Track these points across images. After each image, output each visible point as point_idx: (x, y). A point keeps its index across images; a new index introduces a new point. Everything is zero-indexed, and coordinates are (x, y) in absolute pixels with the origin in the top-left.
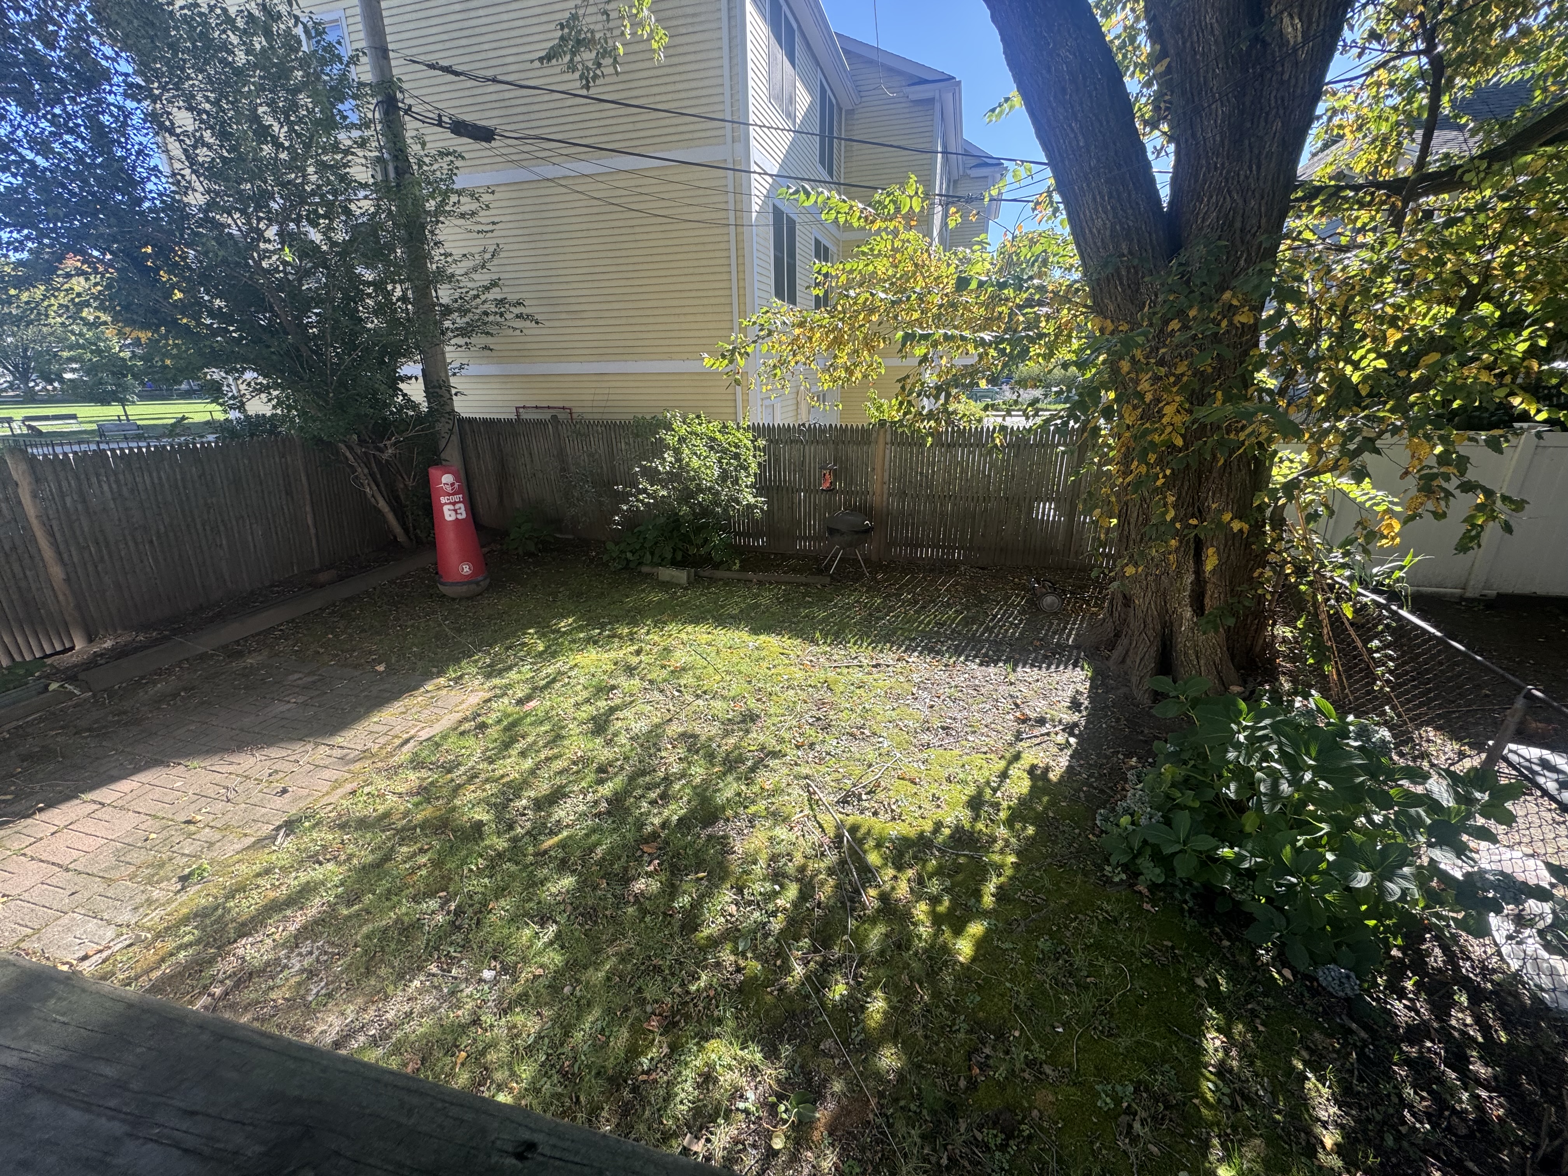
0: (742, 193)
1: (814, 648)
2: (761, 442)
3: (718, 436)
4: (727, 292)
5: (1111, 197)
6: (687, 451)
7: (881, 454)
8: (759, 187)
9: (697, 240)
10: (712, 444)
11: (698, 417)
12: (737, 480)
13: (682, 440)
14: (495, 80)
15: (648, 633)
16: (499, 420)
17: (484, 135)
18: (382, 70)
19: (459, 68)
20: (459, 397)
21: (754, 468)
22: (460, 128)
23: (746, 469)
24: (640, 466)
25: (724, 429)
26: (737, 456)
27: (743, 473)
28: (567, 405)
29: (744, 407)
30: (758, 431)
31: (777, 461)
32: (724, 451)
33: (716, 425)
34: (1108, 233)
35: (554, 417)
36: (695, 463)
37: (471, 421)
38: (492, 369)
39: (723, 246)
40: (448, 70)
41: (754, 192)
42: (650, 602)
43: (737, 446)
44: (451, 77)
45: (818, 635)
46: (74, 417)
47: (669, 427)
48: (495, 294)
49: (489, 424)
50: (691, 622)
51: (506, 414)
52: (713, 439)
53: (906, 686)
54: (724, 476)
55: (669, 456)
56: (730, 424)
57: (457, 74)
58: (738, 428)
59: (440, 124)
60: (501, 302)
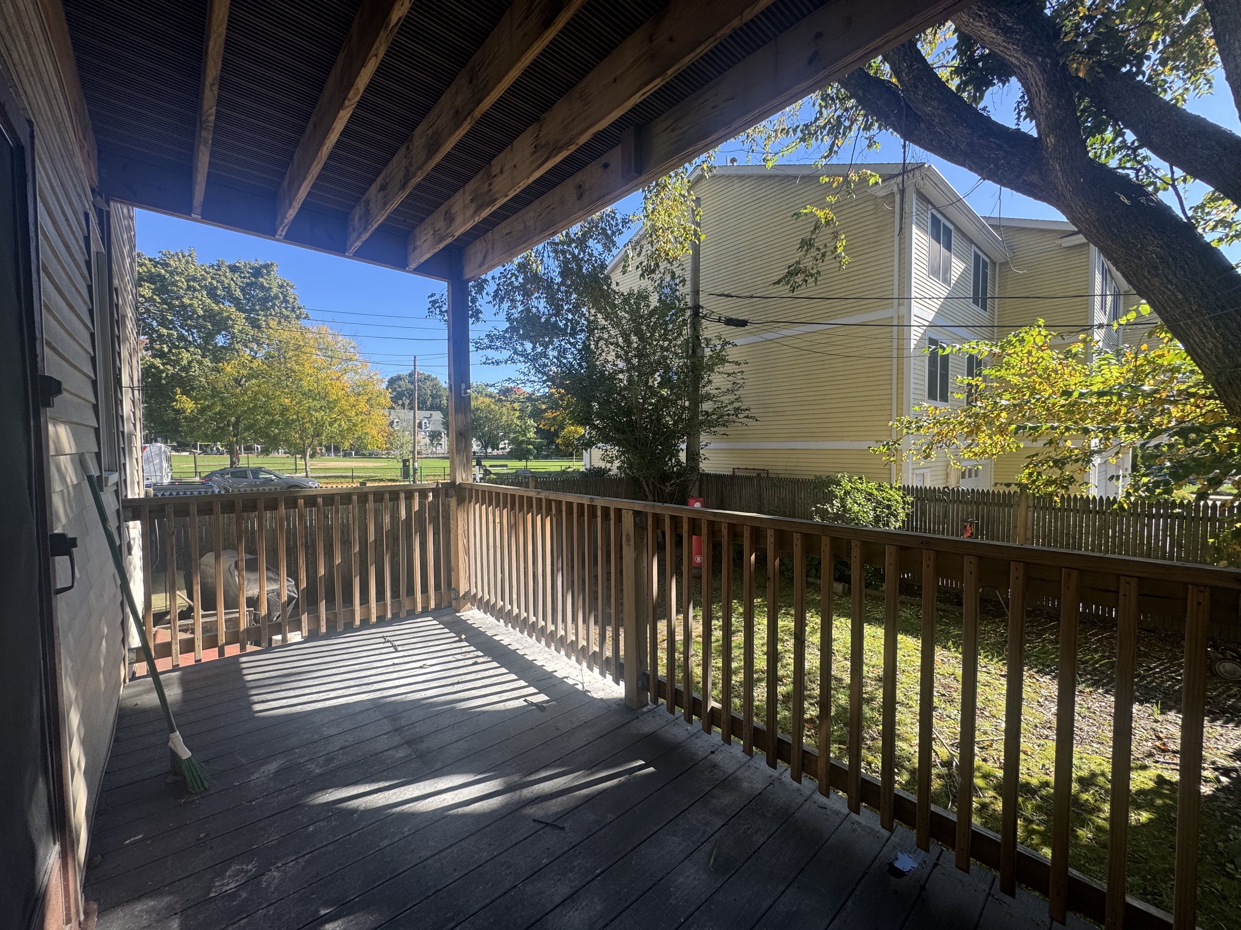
0: (904, 339)
1: (946, 653)
2: (910, 499)
3: (875, 492)
4: (889, 397)
5: (1217, 327)
6: (850, 500)
7: (1023, 514)
8: (916, 334)
9: (867, 366)
10: (869, 497)
11: (860, 478)
12: (888, 522)
13: (847, 493)
14: (752, 297)
15: (812, 617)
16: (724, 475)
17: (743, 323)
18: (695, 302)
19: (733, 294)
20: (706, 461)
21: (902, 516)
22: (729, 322)
23: (896, 516)
24: (816, 507)
25: (880, 488)
26: (889, 507)
27: (892, 519)
28: (765, 468)
29: (897, 474)
30: (907, 490)
31: (923, 513)
32: (879, 503)
33: (873, 484)
34: (1221, 351)
35: (759, 475)
36: (856, 508)
37: (708, 475)
38: (723, 445)
39: (887, 368)
40: (727, 296)
41: (913, 337)
42: (814, 599)
43: (889, 500)
44: (730, 299)
45: (950, 643)
46: (506, 466)
47: (838, 483)
48: (736, 405)
49: (718, 478)
50: (844, 616)
51: (728, 472)
52: (871, 494)
53: (1033, 695)
54: (877, 519)
55: (837, 503)
56: (886, 484)
57: (732, 297)
58: (891, 488)
59: (719, 320)
60: (737, 409)
